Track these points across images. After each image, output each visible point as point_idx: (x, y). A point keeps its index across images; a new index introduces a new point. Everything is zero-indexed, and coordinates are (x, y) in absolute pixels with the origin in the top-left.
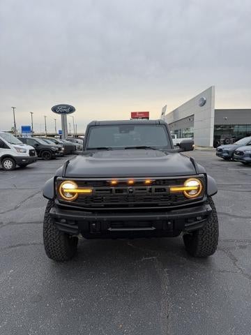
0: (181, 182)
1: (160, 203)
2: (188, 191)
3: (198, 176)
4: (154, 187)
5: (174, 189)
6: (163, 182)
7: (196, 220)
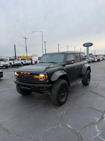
0: (38, 75)
1: (32, 81)
2: (41, 78)
3: (44, 73)
4: (30, 76)
5: (36, 77)
6: (32, 74)
7: (43, 89)
